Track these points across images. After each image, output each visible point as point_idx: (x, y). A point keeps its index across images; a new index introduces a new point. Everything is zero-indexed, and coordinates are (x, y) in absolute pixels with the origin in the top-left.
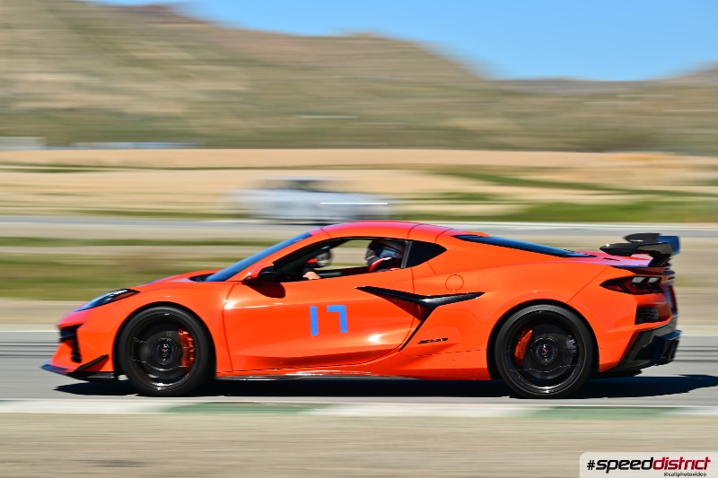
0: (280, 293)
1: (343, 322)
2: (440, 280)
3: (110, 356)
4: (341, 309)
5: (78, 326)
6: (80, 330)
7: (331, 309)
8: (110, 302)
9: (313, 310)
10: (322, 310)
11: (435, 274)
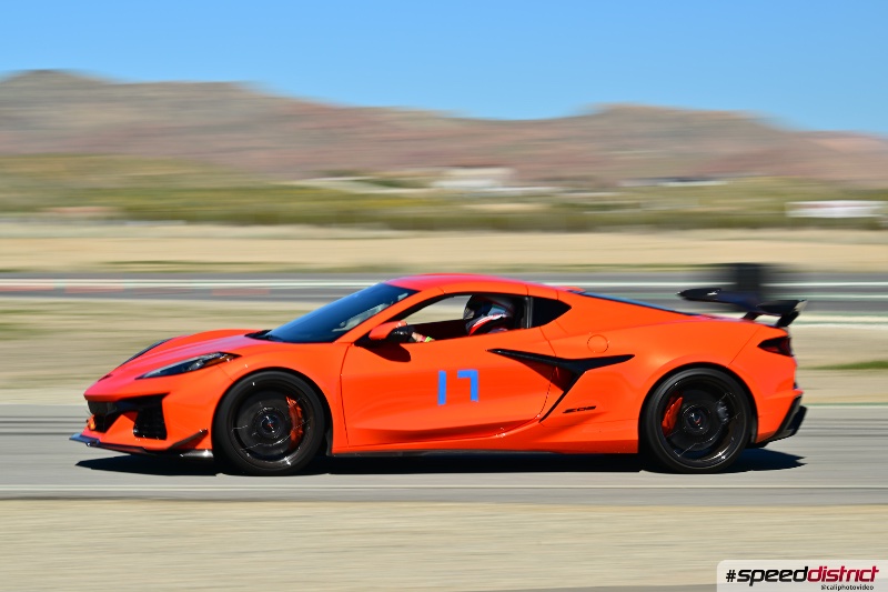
0: (405, 357)
1: (474, 389)
2: (581, 341)
3: (210, 432)
4: (473, 374)
5: (164, 395)
6: (165, 401)
7: (462, 374)
8: (201, 368)
9: (442, 374)
10: (451, 375)
11: (567, 335)
